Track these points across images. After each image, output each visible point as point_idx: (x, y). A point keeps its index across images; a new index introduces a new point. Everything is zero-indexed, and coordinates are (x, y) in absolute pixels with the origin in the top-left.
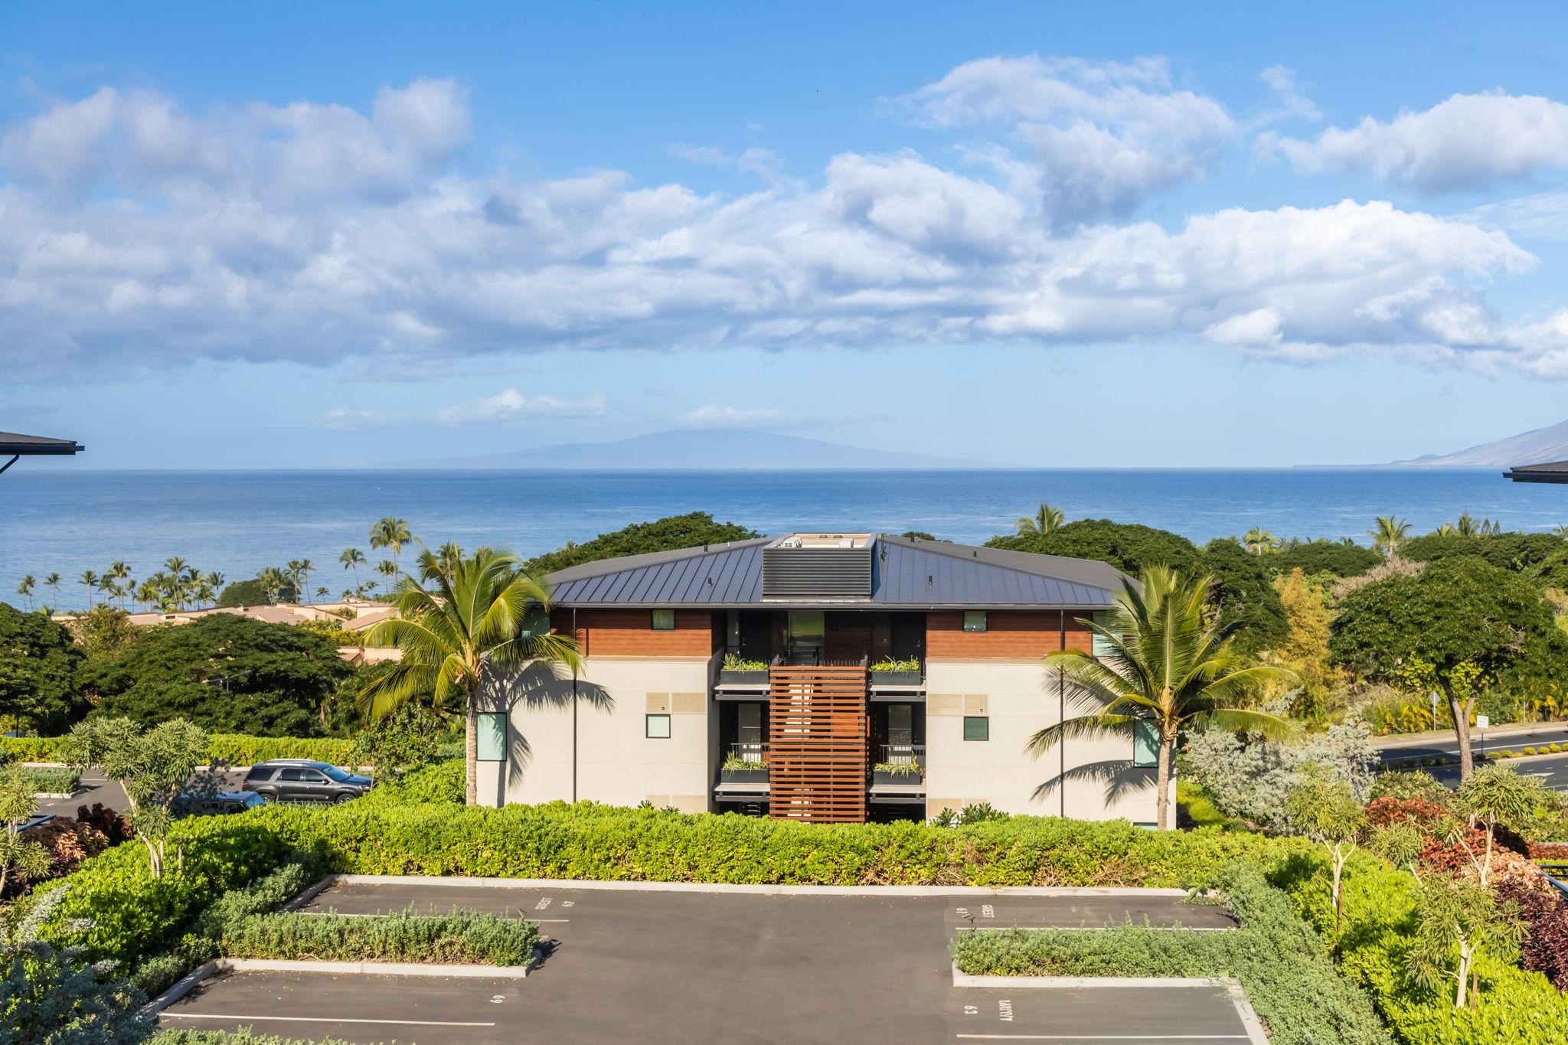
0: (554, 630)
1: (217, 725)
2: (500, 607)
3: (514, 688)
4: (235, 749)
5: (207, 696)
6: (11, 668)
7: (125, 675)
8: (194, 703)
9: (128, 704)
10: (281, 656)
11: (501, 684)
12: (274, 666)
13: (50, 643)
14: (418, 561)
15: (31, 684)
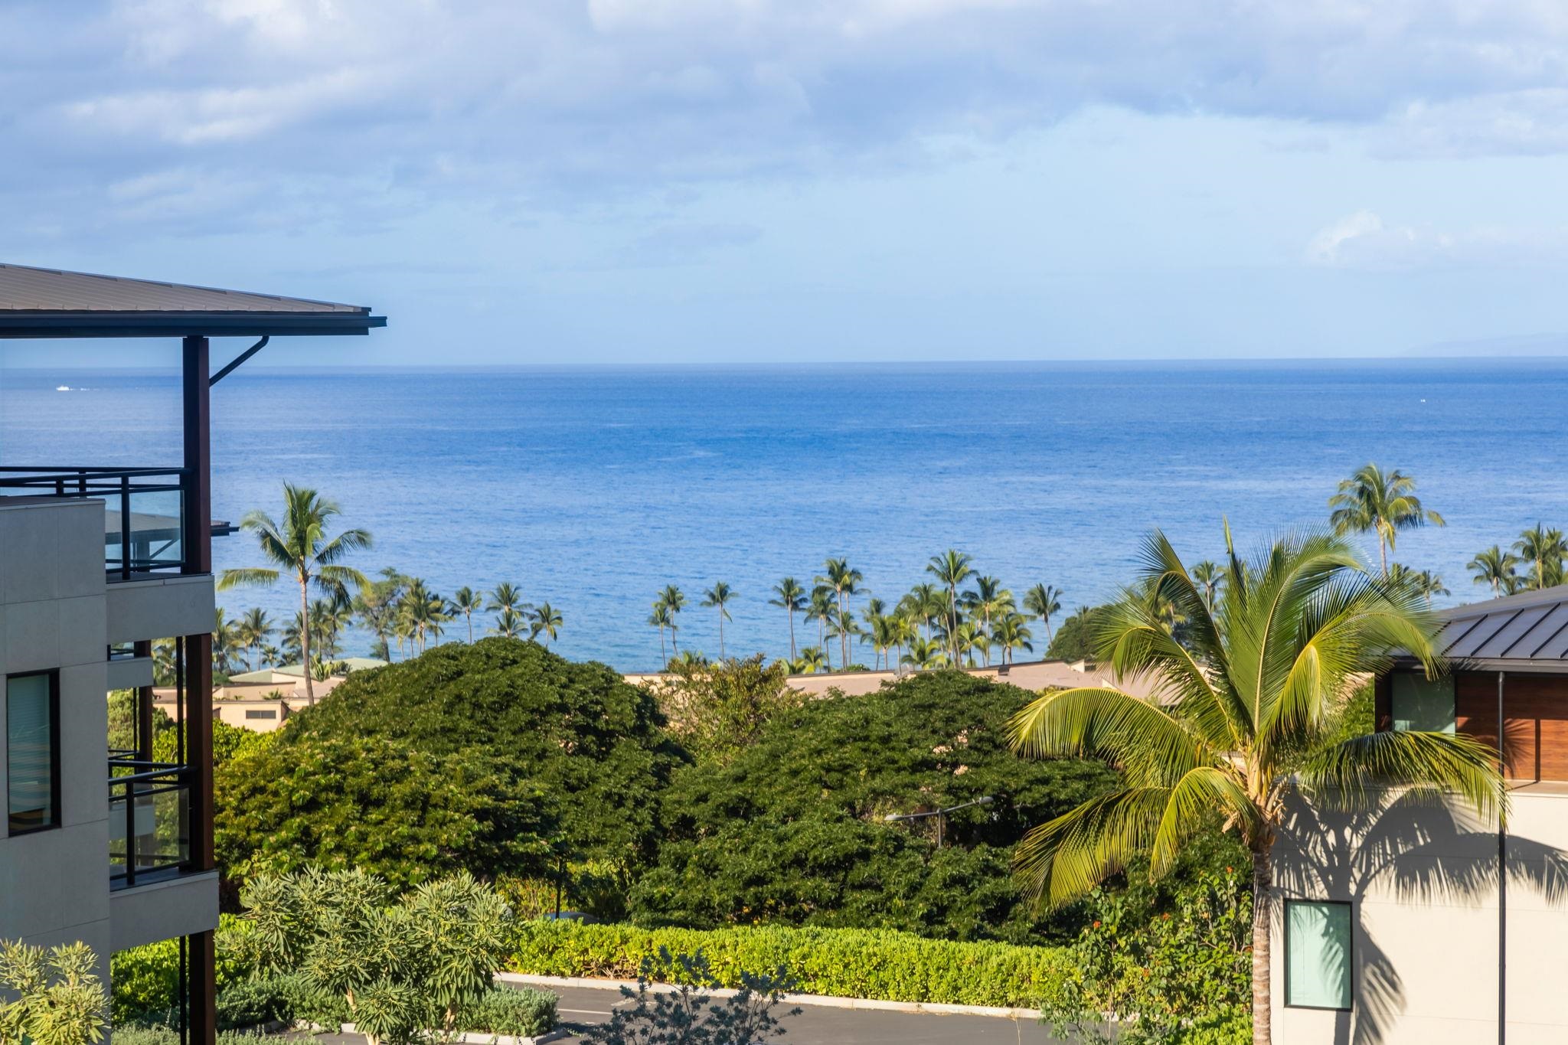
0: (1462, 720)
1: (889, 911)
2: (1308, 663)
3: (1366, 848)
4: (875, 961)
5: (874, 847)
6: (506, 776)
7: (742, 799)
8: (846, 862)
9: (718, 860)
10: (1061, 769)
11: (1340, 837)
12: (1045, 790)
13: (617, 727)
14: (1470, 567)
15: (546, 810)
